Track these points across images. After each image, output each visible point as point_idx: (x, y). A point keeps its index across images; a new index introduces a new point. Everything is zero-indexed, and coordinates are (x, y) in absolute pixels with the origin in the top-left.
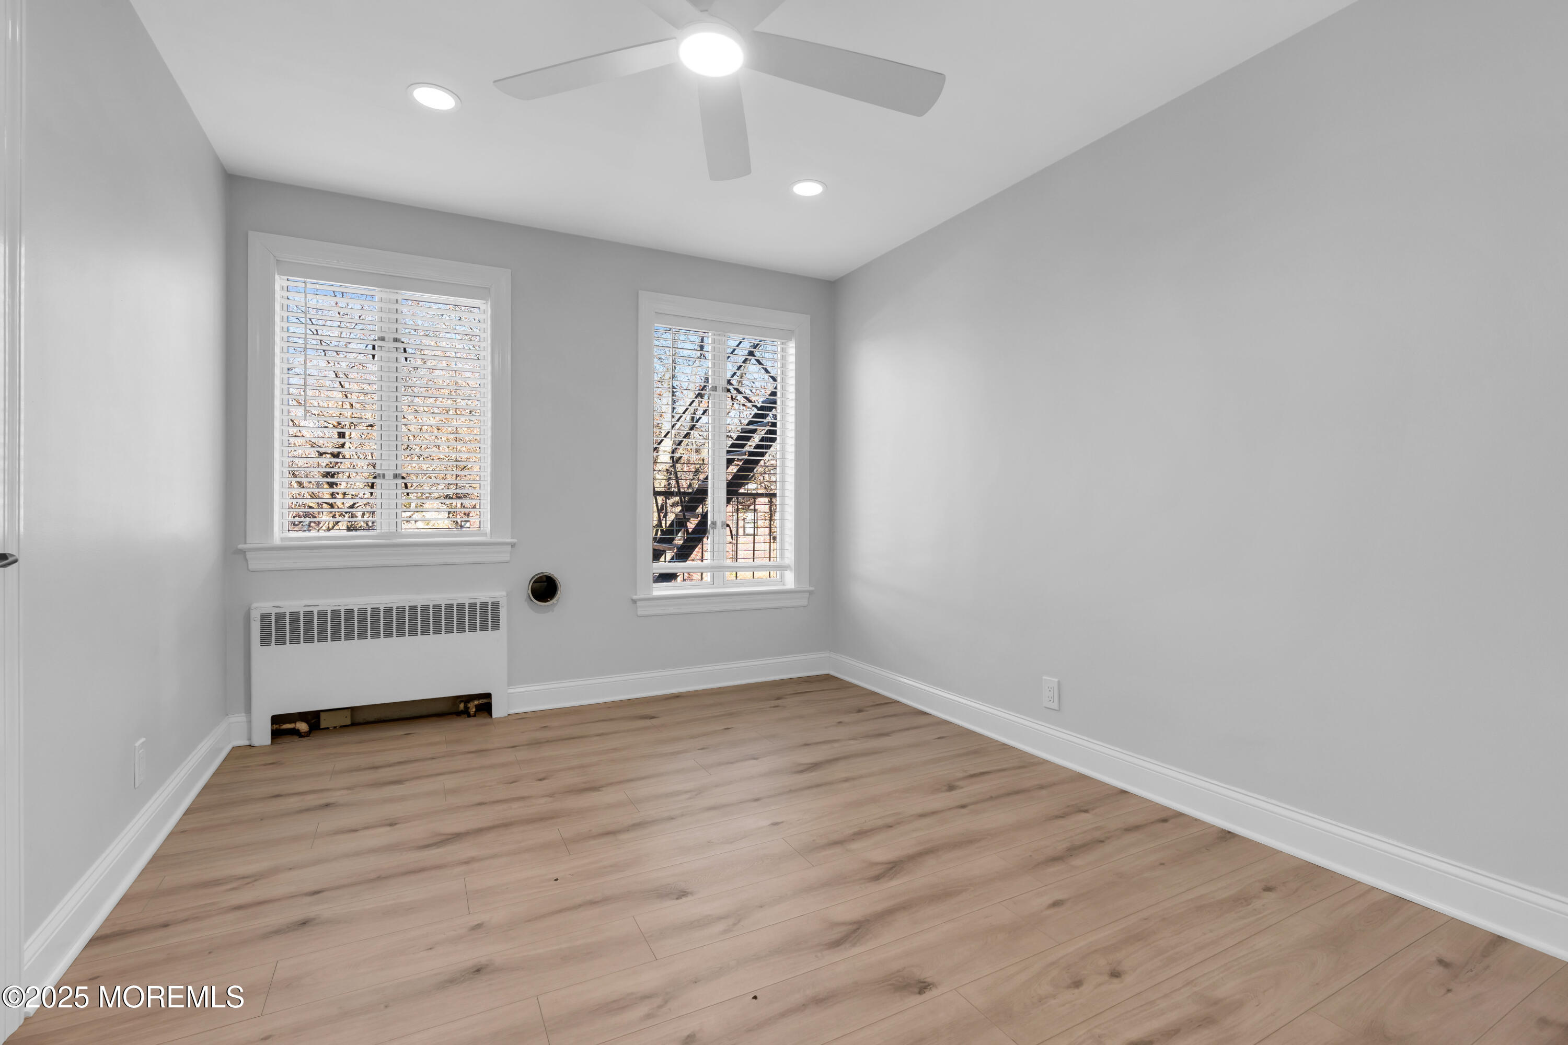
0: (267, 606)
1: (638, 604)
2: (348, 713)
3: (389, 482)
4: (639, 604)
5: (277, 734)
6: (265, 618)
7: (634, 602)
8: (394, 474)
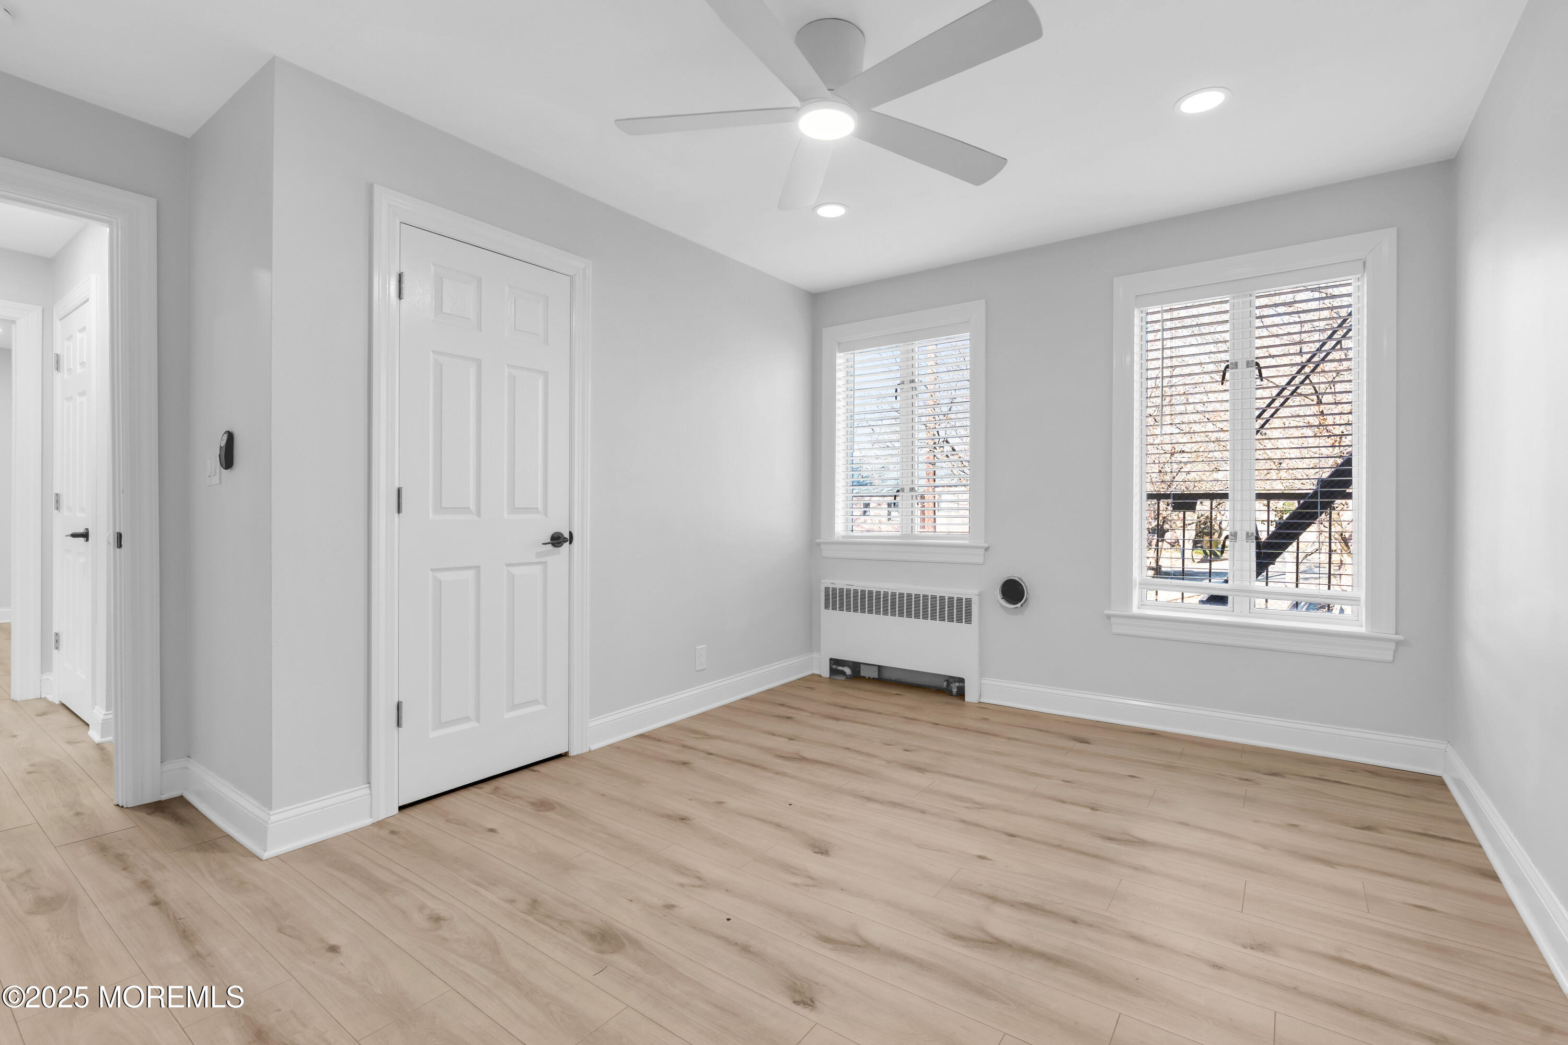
0: (828, 583)
1: (1111, 621)
2: (876, 669)
3: (907, 494)
4: (1113, 620)
5: (833, 672)
6: (827, 589)
7: (1109, 617)
8: (910, 488)
